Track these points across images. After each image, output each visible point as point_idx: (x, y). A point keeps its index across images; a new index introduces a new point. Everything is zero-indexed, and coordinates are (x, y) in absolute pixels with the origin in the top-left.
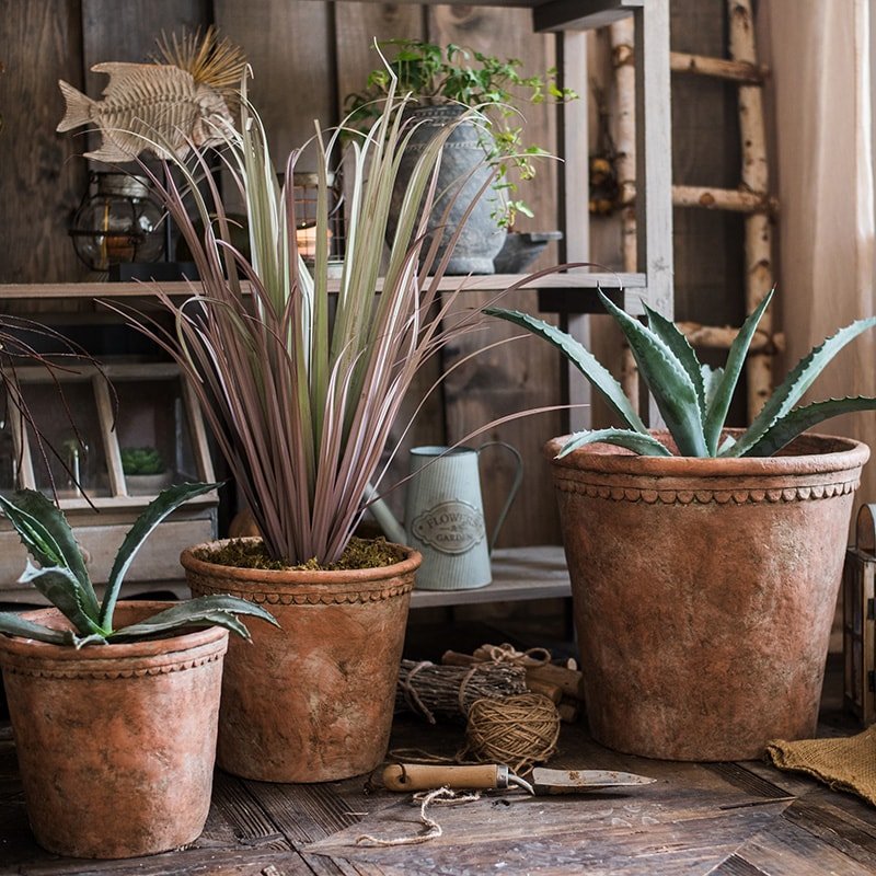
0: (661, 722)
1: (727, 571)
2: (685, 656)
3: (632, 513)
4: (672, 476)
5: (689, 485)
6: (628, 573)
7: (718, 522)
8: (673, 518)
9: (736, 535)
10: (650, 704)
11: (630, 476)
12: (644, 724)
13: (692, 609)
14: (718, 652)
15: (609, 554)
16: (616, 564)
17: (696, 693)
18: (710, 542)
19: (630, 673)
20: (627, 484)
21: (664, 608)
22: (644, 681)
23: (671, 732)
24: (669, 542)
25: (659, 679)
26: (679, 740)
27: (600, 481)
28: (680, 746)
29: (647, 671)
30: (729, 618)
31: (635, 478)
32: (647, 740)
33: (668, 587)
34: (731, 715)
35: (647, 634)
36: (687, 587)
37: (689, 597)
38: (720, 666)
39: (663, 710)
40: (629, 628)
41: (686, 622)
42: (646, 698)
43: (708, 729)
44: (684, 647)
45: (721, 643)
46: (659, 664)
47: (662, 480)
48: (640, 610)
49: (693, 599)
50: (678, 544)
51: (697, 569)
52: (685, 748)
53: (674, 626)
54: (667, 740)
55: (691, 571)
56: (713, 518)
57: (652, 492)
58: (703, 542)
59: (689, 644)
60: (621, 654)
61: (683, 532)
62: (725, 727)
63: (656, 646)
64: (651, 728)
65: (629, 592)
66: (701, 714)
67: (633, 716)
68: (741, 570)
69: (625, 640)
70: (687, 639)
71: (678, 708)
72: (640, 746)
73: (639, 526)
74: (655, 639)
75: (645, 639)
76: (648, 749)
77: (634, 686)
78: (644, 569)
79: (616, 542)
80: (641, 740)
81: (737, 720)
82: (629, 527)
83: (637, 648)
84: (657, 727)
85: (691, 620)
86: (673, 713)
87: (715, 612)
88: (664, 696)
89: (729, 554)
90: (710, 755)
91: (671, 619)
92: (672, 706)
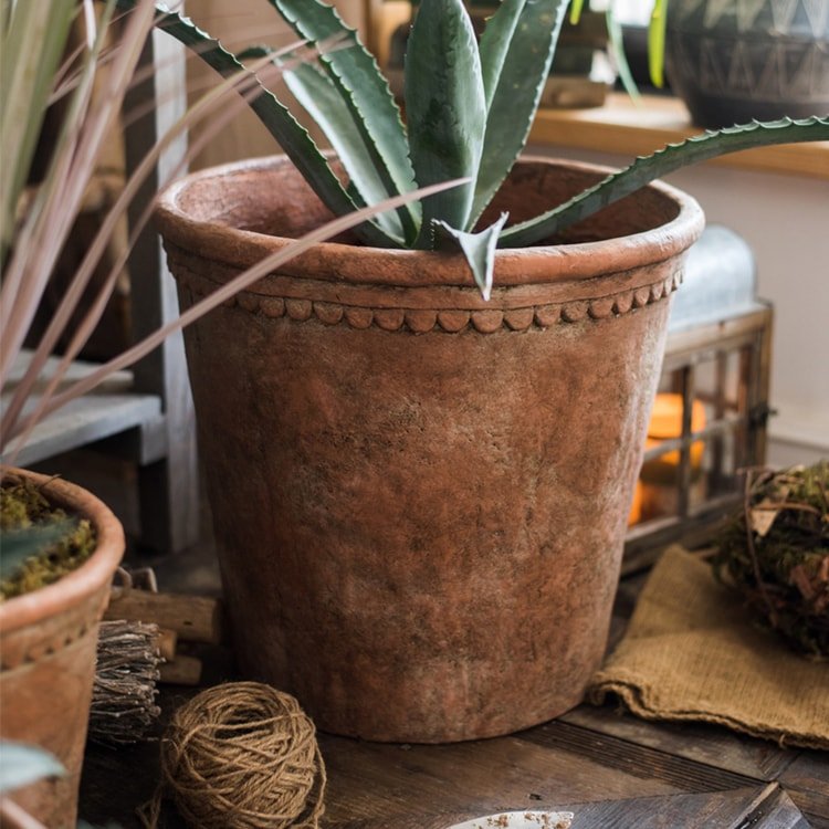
0: (461, 685)
1: (590, 427)
2: (514, 575)
3: (447, 352)
4: (531, 283)
5: (558, 295)
6: (427, 455)
7: (588, 350)
8: (522, 353)
9: (608, 364)
10: (442, 660)
11: (454, 290)
12: (429, 694)
13: (534, 499)
14: (561, 558)
15: (387, 426)
16: (402, 441)
17: (523, 630)
18: (574, 384)
19: (411, 617)
20: (448, 303)
21: (488, 505)
22: (439, 627)
23: (476, 699)
24: (512, 396)
25: (463, 620)
26: (488, 709)
27: (386, 299)
28: (489, 717)
29: (446, 609)
30: (581, 502)
31: (464, 292)
32: (432, 718)
33: (499, 470)
34: (564, 650)
35: (454, 550)
36: (531, 466)
37: (532, 481)
38: (561, 580)
39: (466, 667)
40: (416, 546)
41: (523, 521)
42: (438, 652)
43: (534, 681)
44: (514, 562)
45: (566, 544)
46: (468, 596)
47: (515, 292)
48: (445, 514)
49: (539, 482)
50: (525, 396)
51: (549, 431)
52: (496, 718)
53: (501, 531)
54: (468, 711)
55: (541, 438)
56: (581, 344)
57: (494, 314)
58: (563, 388)
59: (521, 556)
60: (393, 588)
61: (535, 375)
62: (555, 670)
63: (466, 569)
64: (440, 698)
65: (424, 486)
66: (527, 660)
67: (408, 683)
68: (605, 423)
69: (407, 565)
70: (520, 548)
71: (493, 659)
72: (418, 728)
73: (459, 373)
74: (467, 556)
75: (448, 558)
76: (432, 731)
77: (415, 638)
78: (460, 446)
79: (405, 403)
80: (421, 718)
81: (569, 655)
82: (440, 376)
83: (430, 577)
84: (452, 695)
85: (530, 516)
86: (484, 669)
87: (566, 496)
88: (473, 645)
89: (595, 400)
90: (531, 718)
91: (498, 520)
92: (484, 657)
